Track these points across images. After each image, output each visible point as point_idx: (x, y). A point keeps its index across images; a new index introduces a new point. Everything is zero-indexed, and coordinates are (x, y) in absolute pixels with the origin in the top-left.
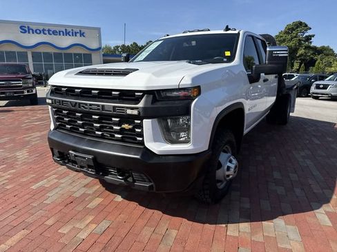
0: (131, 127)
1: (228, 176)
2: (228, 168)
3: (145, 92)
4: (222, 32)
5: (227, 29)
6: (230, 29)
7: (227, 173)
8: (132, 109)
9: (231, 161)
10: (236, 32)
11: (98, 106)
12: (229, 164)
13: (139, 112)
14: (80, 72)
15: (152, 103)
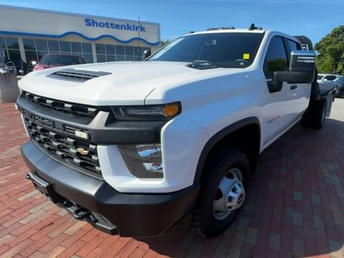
0: (86, 152)
1: (230, 207)
2: (230, 199)
3: (99, 109)
4: (247, 31)
5: (253, 27)
6: (256, 28)
7: (229, 204)
8: (82, 130)
9: (234, 190)
10: (262, 32)
11: (49, 120)
12: (231, 194)
13: (89, 135)
14: (55, 73)
15: (107, 124)
